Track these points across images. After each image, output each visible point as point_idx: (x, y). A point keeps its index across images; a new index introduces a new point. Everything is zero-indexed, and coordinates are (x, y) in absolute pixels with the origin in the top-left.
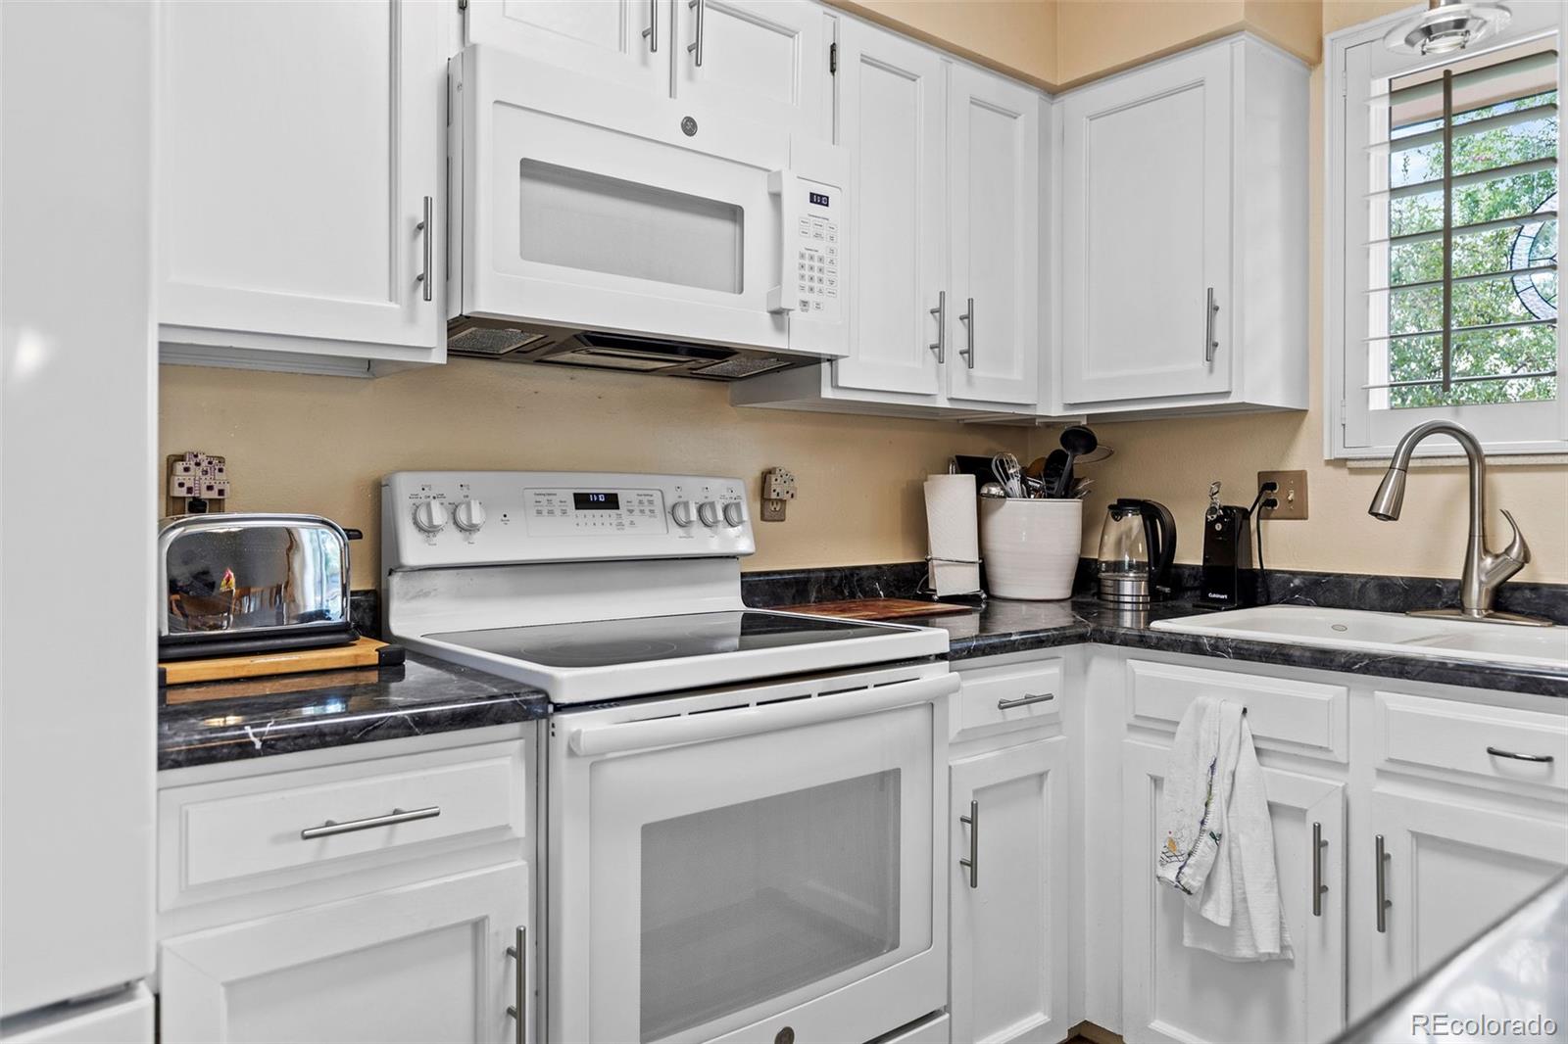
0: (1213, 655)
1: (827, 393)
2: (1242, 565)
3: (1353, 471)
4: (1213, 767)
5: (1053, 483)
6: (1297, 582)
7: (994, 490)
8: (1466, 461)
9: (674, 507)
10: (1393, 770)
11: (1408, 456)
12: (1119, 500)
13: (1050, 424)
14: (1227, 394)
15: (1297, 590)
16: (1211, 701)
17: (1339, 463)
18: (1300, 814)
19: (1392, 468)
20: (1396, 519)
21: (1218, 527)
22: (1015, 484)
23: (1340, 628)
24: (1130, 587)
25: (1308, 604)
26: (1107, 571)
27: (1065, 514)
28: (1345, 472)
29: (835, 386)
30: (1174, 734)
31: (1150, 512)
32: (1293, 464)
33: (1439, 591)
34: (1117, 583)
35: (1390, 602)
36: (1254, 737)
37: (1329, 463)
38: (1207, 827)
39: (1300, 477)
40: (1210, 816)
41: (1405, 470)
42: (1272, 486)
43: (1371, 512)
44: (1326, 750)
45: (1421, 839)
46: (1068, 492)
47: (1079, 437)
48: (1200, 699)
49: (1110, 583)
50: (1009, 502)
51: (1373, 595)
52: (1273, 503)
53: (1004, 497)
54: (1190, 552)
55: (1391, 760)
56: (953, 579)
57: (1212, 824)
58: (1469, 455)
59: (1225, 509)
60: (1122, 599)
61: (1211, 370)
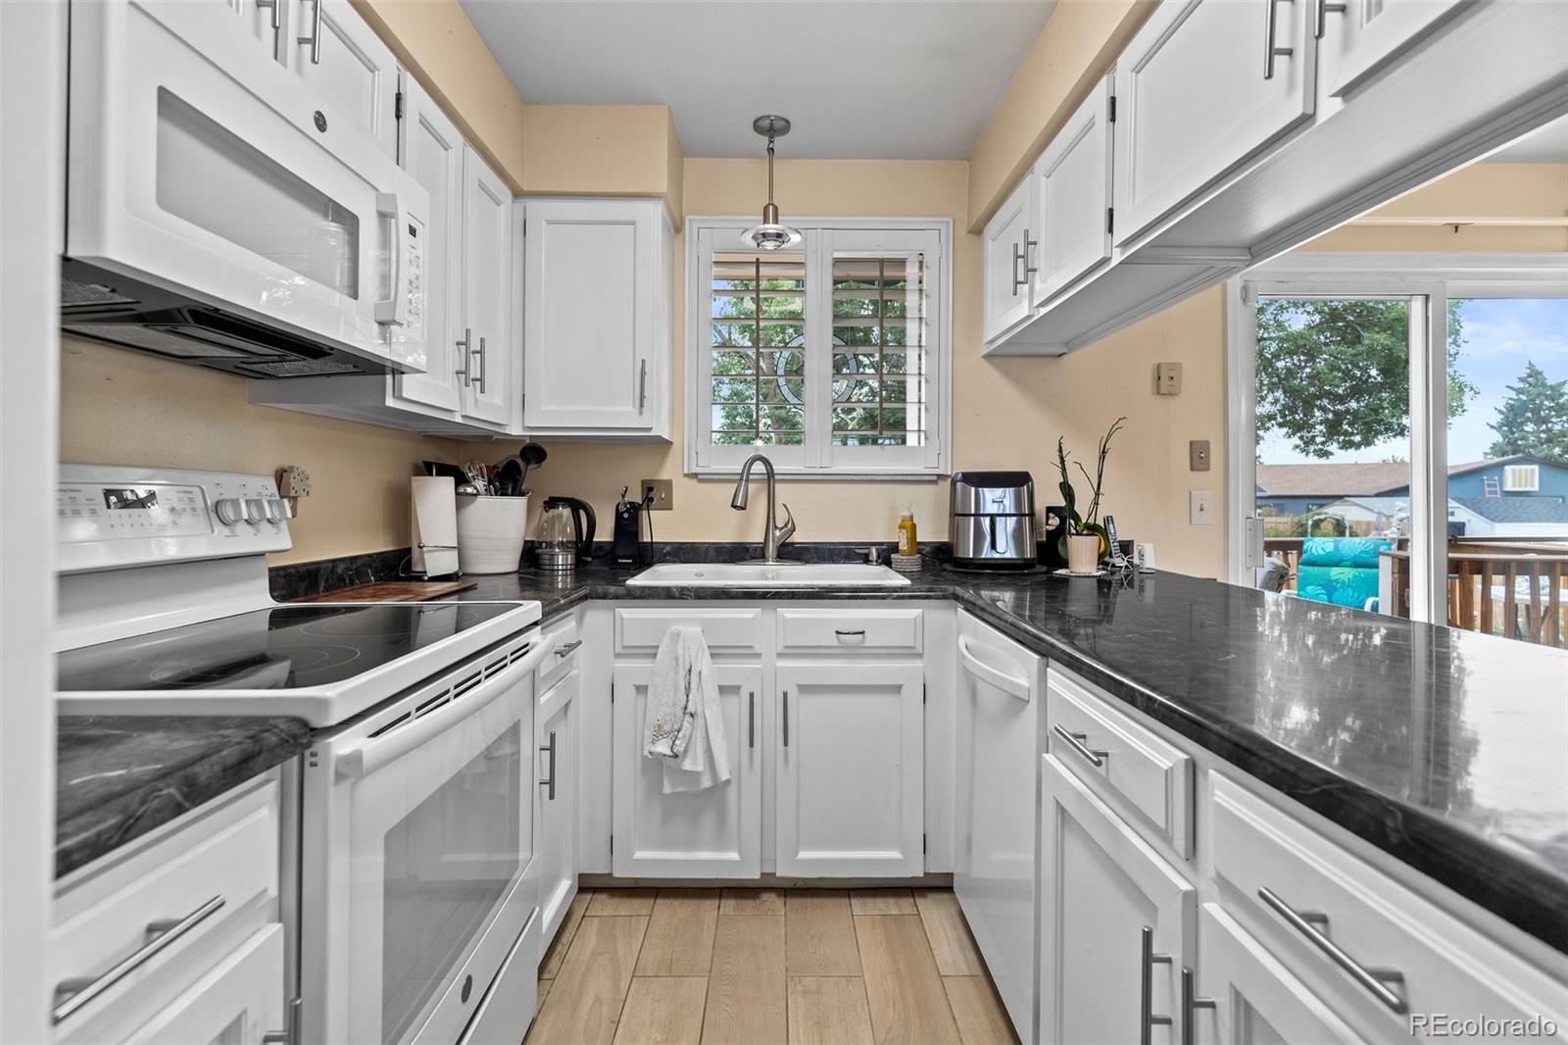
0: (680, 598)
1: (390, 402)
2: (640, 541)
3: (701, 481)
4: (690, 671)
5: (505, 484)
6: (668, 548)
7: (470, 490)
8: (766, 477)
9: (217, 504)
10: (791, 652)
11: (749, 474)
12: (550, 498)
13: (510, 441)
14: (650, 429)
15: (668, 553)
16: (682, 628)
17: (695, 475)
18: (736, 689)
19: (741, 479)
20: (745, 509)
21: (626, 515)
22: (480, 484)
23: (699, 575)
24: (562, 560)
25: (674, 562)
26: (546, 548)
27: (516, 505)
28: (695, 481)
29: (398, 396)
30: (656, 655)
31: (576, 506)
32: (664, 476)
33: (748, 549)
34: (552, 556)
35: (721, 558)
36: (709, 647)
37: (685, 475)
38: (688, 710)
39: (669, 484)
40: (690, 703)
41: (747, 480)
42: (651, 489)
43: (734, 506)
44: (751, 647)
45: (804, 689)
46: (517, 492)
47: (534, 452)
48: (674, 628)
49: (547, 557)
50: (480, 499)
51: (712, 553)
52: (652, 500)
53: (475, 495)
54: (604, 534)
55: (787, 647)
56: (439, 562)
57: (691, 708)
58: (768, 473)
59: (630, 503)
60: (556, 568)
61: (641, 413)
